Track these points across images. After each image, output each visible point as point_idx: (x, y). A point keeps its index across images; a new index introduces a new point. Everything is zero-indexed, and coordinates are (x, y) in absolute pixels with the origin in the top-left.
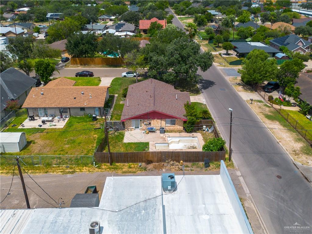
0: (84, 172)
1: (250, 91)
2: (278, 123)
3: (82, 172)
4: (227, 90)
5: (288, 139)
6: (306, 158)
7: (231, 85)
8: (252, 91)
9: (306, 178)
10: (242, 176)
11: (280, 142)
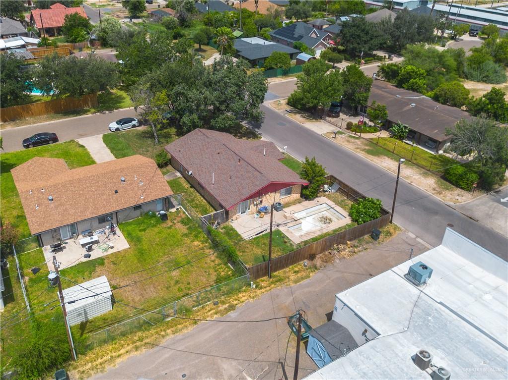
0: (246, 301)
1: (314, 120)
2: (387, 158)
3: (243, 302)
4: (287, 125)
5: (416, 177)
6: (451, 194)
7: (282, 114)
8: (316, 119)
9: (471, 218)
10: (417, 237)
11: (412, 182)
